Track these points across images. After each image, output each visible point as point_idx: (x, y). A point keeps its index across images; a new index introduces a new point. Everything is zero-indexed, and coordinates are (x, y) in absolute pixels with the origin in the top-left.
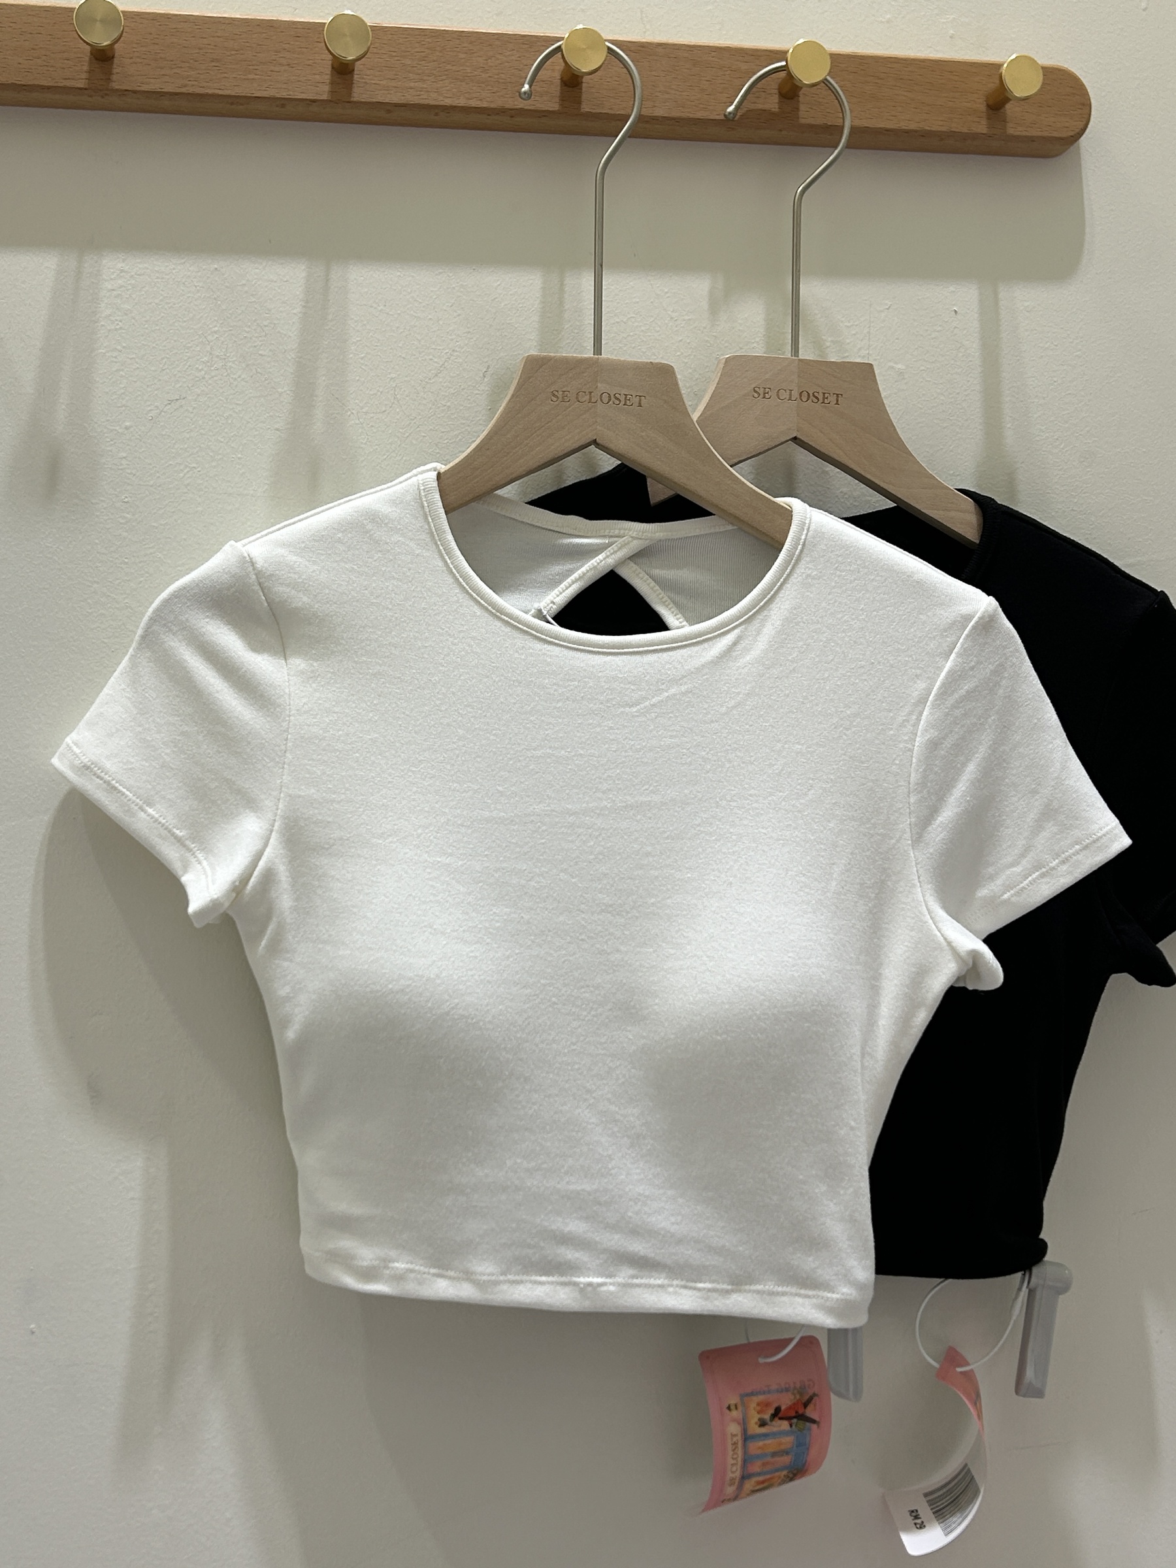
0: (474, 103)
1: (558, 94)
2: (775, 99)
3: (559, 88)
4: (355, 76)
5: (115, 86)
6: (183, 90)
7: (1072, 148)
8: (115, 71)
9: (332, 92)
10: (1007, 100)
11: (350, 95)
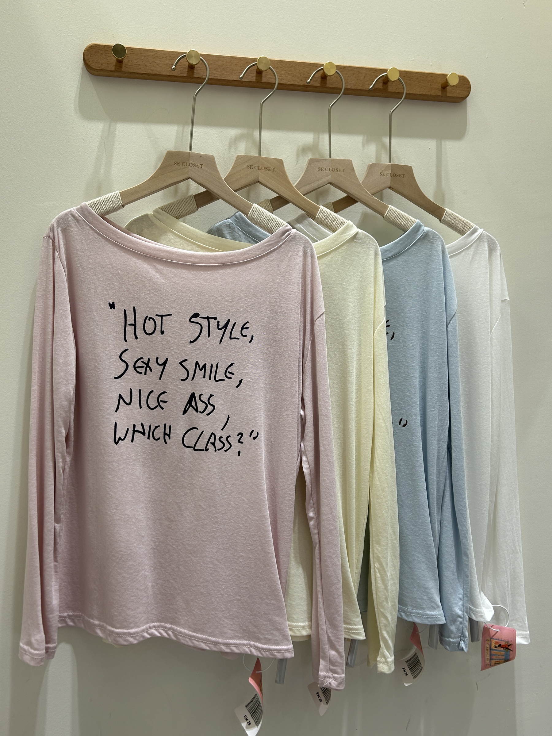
0: (296, 83)
1: (320, 81)
2: (381, 84)
3: (320, 79)
4: (263, 75)
5: (195, 76)
6: (214, 78)
7: (464, 100)
8: (195, 72)
9: (256, 79)
10: (448, 86)
11: (261, 80)
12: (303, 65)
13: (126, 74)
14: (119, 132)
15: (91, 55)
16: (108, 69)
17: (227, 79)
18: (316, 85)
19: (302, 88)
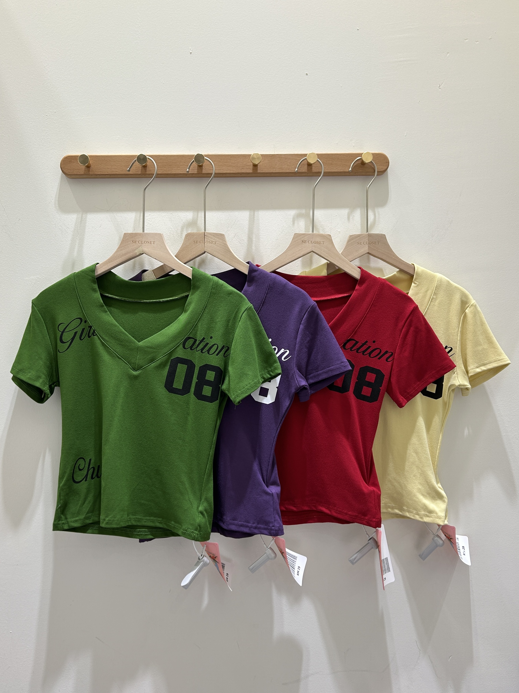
0: (231, 172)
1: (251, 169)
2: (306, 166)
3: (252, 167)
4: (203, 167)
5: (147, 173)
6: (163, 173)
7: (385, 173)
8: (147, 169)
9: (198, 171)
10: (364, 163)
11: (202, 172)
12: (237, 157)
13: (93, 176)
14: (89, 220)
15: (66, 164)
16: (79, 173)
17: (173, 173)
18: (248, 172)
19: (238, 175)
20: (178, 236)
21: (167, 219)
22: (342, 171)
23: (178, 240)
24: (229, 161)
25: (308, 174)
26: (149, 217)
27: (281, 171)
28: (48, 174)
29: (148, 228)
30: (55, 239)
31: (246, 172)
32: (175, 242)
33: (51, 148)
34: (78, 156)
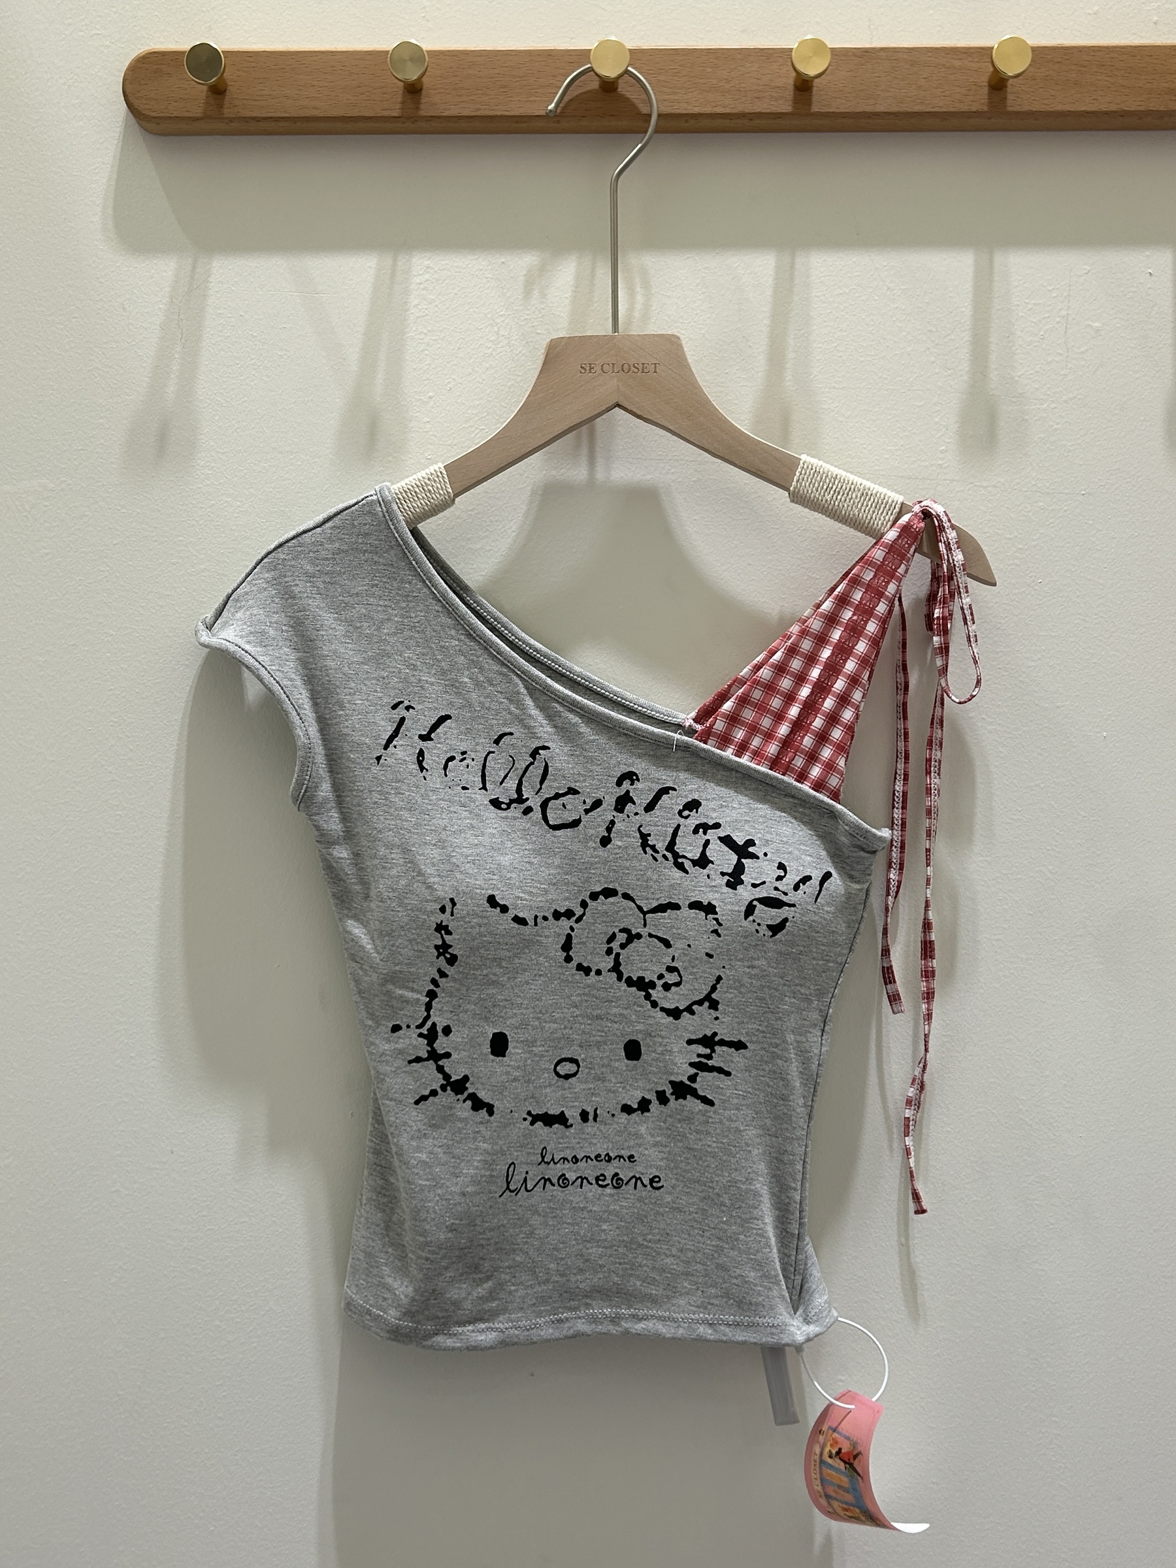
12: (739, 56)
13: (234, 125)
14: (219, 282)
15: (142, 82)
16: (185, 115)
17: (512, 113)
18: (779, 110)
19: (738, 121)
20: (524, 342)
21: (489, 284)
22: (1113, 108)
23: (523, 358)
24: (710, 70)
25: (989, 119)
26: (427, 276)
27: (895, 109)
28: (81, 123)
29: (420, 314)
30: (103, 353)
31: (768, 111)
32: (515, 365)
33: (93, 32)
34: (182, 53)
